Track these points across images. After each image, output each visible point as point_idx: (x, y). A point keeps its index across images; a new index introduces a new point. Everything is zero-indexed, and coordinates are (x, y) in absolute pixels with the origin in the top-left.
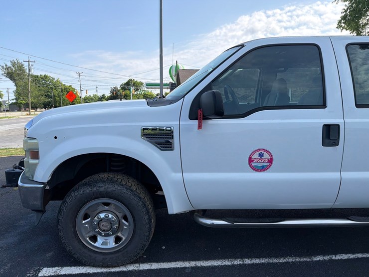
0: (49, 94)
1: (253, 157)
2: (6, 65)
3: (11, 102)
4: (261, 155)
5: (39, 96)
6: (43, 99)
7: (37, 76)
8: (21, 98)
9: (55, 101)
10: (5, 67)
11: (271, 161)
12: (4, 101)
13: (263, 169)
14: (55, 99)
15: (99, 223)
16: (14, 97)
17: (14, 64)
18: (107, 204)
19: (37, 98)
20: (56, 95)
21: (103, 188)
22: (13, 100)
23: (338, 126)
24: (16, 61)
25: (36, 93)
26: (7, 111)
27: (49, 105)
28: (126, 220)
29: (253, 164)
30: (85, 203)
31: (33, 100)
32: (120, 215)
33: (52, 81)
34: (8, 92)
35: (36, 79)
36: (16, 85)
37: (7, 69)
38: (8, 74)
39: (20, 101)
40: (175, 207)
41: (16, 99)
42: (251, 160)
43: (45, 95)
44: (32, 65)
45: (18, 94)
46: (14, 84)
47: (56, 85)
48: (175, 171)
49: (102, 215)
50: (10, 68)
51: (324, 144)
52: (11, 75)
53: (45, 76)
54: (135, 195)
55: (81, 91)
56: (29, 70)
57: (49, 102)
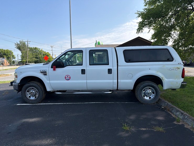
0: (37, 56)
1: (66, 77)
2: (17, 43)
3: (19, 61)
4: (68, 76)
5: (32, 58)
6: (35, 59)
7: (32, 48)
8: (24, 59)
9: (40, 60)
10: (16, 44)
11: (70, 78)
12: (16, 61)
13: (68, 80)
14: (40, 59)
15: (31, 93)
16: (21, 59)
17: (21, 42)
18: (33, 88)
19: (32, 59)
20: (41, 57)
21: (31, 84)
22: (20, 60)
23: (85, 69)
24: (22, 41)
25: (31, 56)
26: (17, 65)
27: (37, 62)
28: (37, 92)
29: (66, 79)
30: (27, 88)
31: (29, 60)
32: (36, 91)
33: (39, 50)
34: (18, 56)
35: (31, 49)
36: (22, 53)
37: (18, 45)
38: (18, 47)
39: (23, 60)
40: (48, 89)
41: (22, 59)
42: (65, 78)
43: (35, 57)
44: (29, 43)
45: (23, 57)
46: (21, 52)
47: (41, 52)
48: (48, 80)
49: (32, 91)
50: (19, 44)
51: (82, 74)
52: (19, 48)
53: (35, 48)
54: (39, 86)
55: (53, 55)
56: (28, 45)
57: (37, 61)
